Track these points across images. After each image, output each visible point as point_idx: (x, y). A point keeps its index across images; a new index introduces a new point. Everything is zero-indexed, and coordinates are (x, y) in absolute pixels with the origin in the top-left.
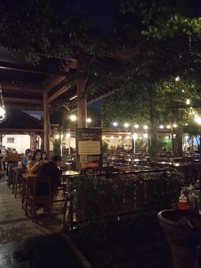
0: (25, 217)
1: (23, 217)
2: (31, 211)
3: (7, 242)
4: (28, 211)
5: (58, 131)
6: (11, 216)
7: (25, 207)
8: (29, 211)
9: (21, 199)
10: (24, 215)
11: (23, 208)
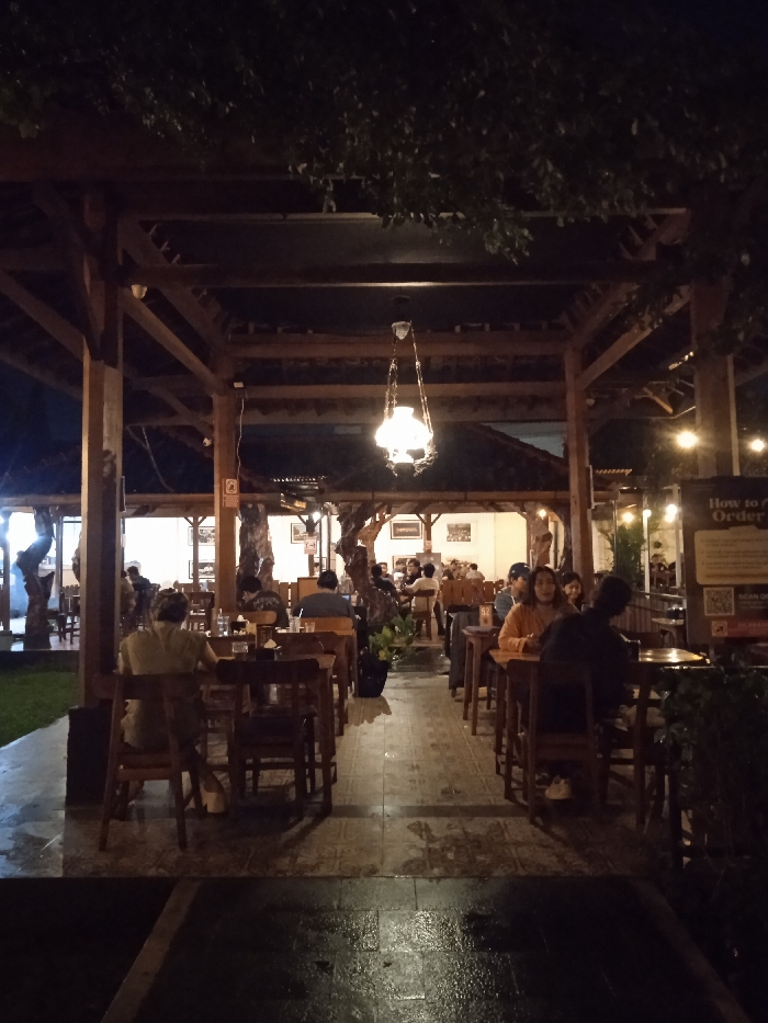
0: (503, 802)
1: (499, 803)
2: (524, 786)
3: (445, 877)
4: (514, 785)
5: (629, 496)
6: (458, 792)
7: (503, 769)
8: (519, 783)
9: (491, 740)
10: (502, 798)
11: (498, 772)
